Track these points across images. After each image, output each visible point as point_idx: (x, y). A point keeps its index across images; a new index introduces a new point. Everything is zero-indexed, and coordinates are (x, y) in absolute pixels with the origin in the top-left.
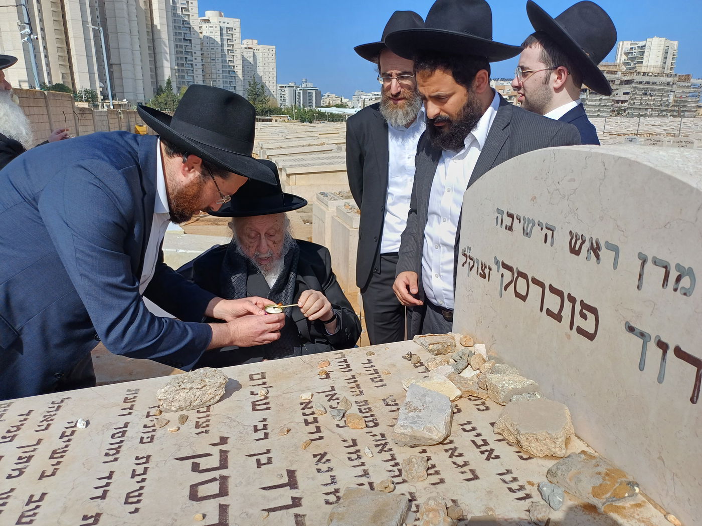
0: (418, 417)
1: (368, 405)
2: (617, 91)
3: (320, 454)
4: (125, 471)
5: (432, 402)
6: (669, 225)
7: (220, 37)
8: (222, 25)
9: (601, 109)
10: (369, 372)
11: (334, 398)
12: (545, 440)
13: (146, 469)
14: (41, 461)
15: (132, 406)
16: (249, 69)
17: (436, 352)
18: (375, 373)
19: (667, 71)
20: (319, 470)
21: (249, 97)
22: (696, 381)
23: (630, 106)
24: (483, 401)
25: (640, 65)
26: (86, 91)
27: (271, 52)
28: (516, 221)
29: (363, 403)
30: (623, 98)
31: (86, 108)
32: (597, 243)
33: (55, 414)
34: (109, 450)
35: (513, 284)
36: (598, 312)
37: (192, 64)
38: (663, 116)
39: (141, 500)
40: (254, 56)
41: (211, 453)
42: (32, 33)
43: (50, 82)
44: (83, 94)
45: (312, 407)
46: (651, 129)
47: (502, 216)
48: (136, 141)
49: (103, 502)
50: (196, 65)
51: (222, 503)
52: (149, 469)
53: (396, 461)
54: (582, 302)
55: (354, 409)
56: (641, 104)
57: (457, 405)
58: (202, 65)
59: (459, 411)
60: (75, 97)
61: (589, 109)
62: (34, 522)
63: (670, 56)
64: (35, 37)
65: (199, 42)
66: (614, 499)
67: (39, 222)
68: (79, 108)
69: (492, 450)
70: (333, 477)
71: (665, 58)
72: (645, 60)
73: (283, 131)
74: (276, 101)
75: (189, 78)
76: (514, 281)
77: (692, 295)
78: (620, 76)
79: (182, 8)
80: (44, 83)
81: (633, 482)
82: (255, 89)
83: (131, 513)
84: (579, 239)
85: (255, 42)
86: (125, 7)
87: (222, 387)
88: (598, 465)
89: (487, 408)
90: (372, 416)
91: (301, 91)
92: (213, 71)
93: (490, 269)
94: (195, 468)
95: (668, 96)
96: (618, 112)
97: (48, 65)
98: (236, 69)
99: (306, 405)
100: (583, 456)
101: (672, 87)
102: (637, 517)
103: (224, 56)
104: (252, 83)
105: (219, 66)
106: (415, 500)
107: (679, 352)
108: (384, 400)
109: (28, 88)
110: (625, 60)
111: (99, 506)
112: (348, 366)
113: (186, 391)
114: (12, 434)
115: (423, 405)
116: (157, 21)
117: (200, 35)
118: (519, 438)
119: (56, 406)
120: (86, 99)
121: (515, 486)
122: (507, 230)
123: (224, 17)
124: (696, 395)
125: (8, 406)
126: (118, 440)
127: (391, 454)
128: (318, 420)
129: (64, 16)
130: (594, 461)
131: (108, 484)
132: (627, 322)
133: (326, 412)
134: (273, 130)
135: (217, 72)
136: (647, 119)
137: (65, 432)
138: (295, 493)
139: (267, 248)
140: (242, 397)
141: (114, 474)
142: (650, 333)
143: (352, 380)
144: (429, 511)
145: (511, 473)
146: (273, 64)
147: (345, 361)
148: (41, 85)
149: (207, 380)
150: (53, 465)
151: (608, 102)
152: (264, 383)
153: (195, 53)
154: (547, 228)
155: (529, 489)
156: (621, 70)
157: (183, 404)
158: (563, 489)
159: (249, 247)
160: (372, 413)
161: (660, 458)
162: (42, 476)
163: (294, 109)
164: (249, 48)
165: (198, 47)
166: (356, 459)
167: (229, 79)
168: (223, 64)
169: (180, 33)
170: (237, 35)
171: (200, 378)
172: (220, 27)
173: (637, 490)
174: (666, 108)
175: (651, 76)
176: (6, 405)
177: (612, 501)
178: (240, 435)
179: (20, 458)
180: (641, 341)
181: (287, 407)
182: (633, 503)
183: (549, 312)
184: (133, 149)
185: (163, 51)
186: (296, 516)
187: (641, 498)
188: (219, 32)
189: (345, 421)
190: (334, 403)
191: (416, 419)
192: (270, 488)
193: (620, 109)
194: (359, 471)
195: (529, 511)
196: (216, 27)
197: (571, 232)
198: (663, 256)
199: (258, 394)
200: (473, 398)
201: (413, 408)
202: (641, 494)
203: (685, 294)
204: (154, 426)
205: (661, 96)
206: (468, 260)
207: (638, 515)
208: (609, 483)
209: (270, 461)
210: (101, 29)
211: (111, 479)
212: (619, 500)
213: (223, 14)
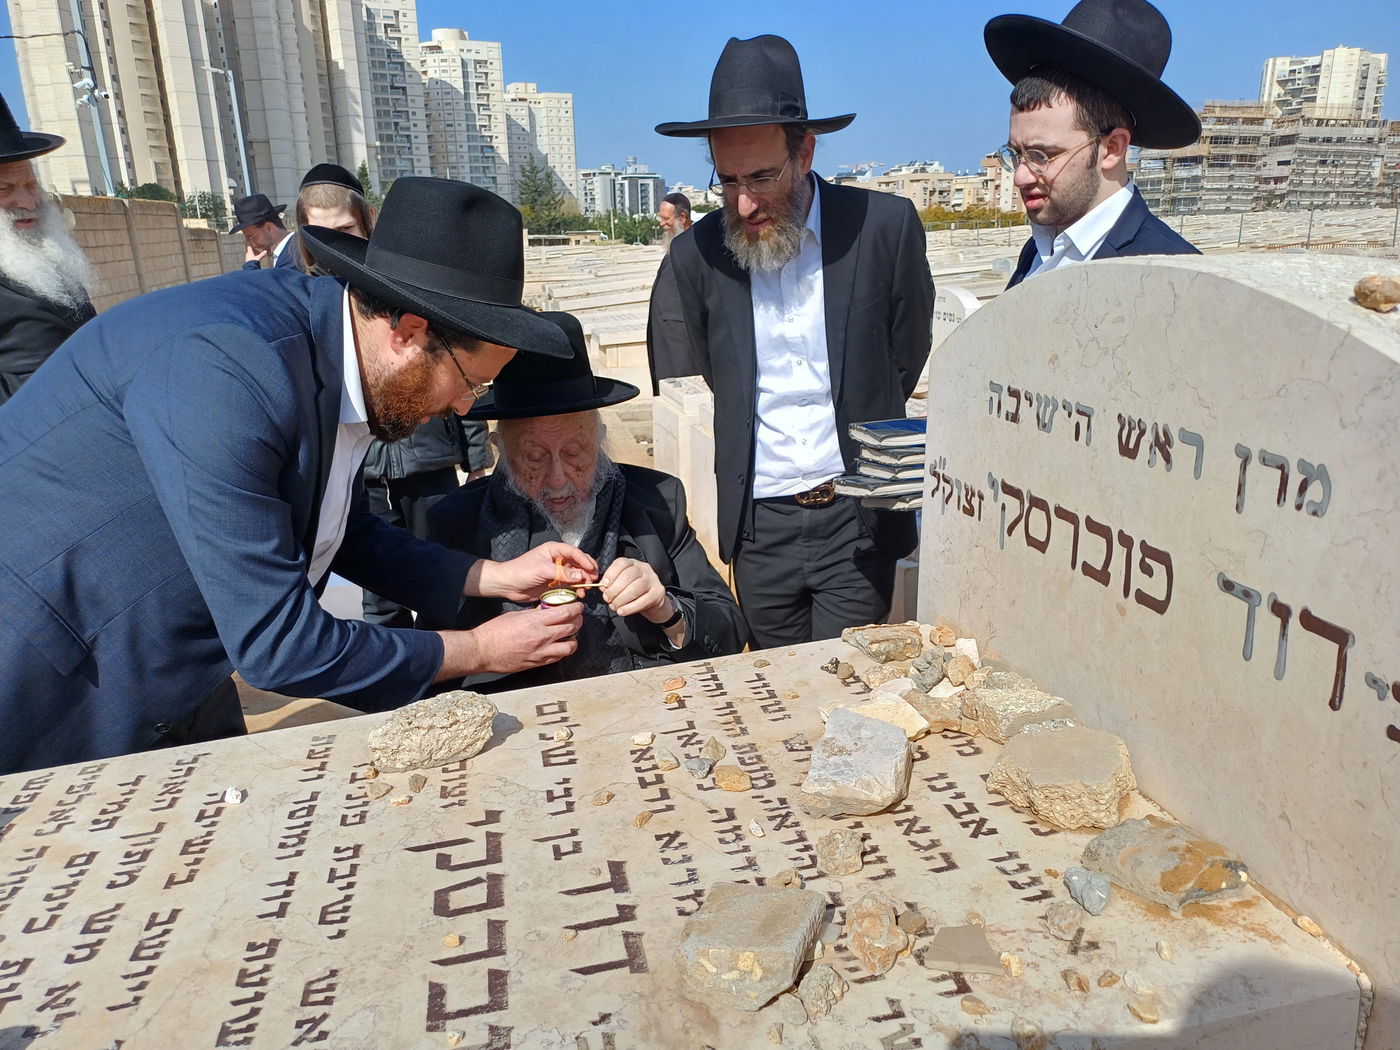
0: (846, 764)
1: (756, 751)
2: (1264, 159)
3: (668, 835)
4: (317, 872)
5: (871, 738)
6: (1284, 391)
7: (462, 80)
8: (466, 56)
9: (1234, 197)
10: (759, 696)
11: (693, 741)
12: (1079, 797)
13: (354, 867)
14: (165, 858)
15: (324, 764)
16: (521, 141)
17: (884, 657)
18: (770, 698)
19: (1366, 115)
20: (666, 861)
21: (523, 196)
22: (1338, 670)
23: (1292, 188)
24: (969, 738)
25: (1310, 104)
26: (203, 197)
27: (564, 105)
28: (1024, 403)
29: (748, 749)
30: (1278, 171)
31: (205, 230)
32: (1166, 434)
33: (184, 782)
34: (286, 837)
35: (1022, 523)
36: (1170, 560)
37: (408, 136)
38: (1362, 206)
39: (348, 917)
40: (531, 115)
41: (470, 838)
42: (96, 86)
43: (133, 181)
44: (196, 203)
45: (652, 757)
46: (1335, 233)
47: (1000, 396)
48: (306, 289)
49: (280, 922)
50: (416, 137)
51: (493, 918)
52: (359, 868)
53: (806, 843)
54: (1143, 543)
55: (731, 758)
56: (1315, 183)
57: (920, 747)
58: (429, 137)
59: (924, 756)
60: (182, 209)
61: (1208, 197)
62: (162, 957)
63: (1371, 84)
64: (103, 94)
65: (420, 91)
66: (1201, 893)
67: (126, 440)
68: (191, 230)
69: (983, 821)
70: (692, 872)
71: (1361, 88)
72: (1320, 93)
73: (592, 263)
74: (577, 203)
75: (404, 163)
76: (1024, 517)
77: (1326, 514)
78: (1269, 129)
79: (386, 26)
80: (121, 184)
81: (1235, 862)
82: (533, 181)
83: (331, 938)
84: (1134, 429)
85: (532, 86)
86: (274, 28)
87: (487, 724)
88: (1174, 836)
89: (977, 751)
90: (763, 769)
91: (626, 182)
92: (451, 147)
93: (981, 497)
94: (443, 862)
95: (1370, 166)
96: (1269, 201)
97: (127, 148)
98: (495, 143)
99: (642, 753)
100: (1148, 822)
101: (1377, 146)
102: (1242, 922)
103: (470, 117)
104: (528, 168)
105: (462, 137)
106: (840, 905)
107: (1309, 621)
108: (786, 742)
109: (90, 194)
110: (1279, 95)
111: (274, 927)
112: (719, 686)
113: (423, 732)
114: (110, 816)
115: (856, 744)
116: (337, 54)
117: (423, 76)
118: (1031, 796)
119: (185, 767)
120: (204, 211)
121: (1022, 878)
122: (1009, 422)
123: (470, 39)
124: (1338, 694)
125: (99, 770)
126: (301, 821)
127: (797, 832)
128: (665, 778)
129: (156, 50)
130: (1167, 831)
131: (287, 894)
132: (1221, 574)
133: (679, 764)
134: (572, 260)
135: (459, 150)
136: (1329, 213)
137: (205, 811)
138: (623, 899)
139: (563, 479)
140: (523, 746)
141: (298, 876)
142: (1259, 591)
143: (728, 711)
144: (863, 916)
145: (1017, 856)
146: (568, 130)
147: (715, 678)
148: (116, 189)
149: (459, 712)
150: (188, 865)
151: (1248, 181)
152: (564, 720)
153: (414, 113)
154: (1078, 412)
155: (1047, 883)
156: (1271, 117)
157: (416, 756)
158: (1108, 878)
159: (531, 478)
160: (763, 765)
161: (1283, 816)
162: (171, 882)
163: (612, 217)
164: (520, 100)
165: (421, 102)
166: (734, 841)
167: (482, 162)
168: (470, 133)
169: (383, 76)
170: (496, 73)
171: (446, 709)
172: (462, 60)
173: (1244, 876)
174: (1366, 190)
175: (1333, 125)
176: (95, 769)
177: (1197, 896)
178: (523, 807)
179: (128, 855)
180: (1244, 606)
181: (606, 759)
182: (1236, 900)
183: (1087, 569)
184: (300, 304)
185: (351, 113)
186: (626, 935)
187: (1250, 892)
188: (460, 70)
189: (714, 779)
190: (692, 750)
191: (843, 768)
192: (579, 891)
193: (1272, 195)
194: (740, 860)
195: (1045, 918)
196: (454, 61)
197: (1120, 416)
198: (1276, 448)
199: (552, 738)
200: (950, 734)
201: (836, 750)
202: (1251, 884)
203: (1315, 513)
204: (366, 796)
205: (1356, 166)
206: (942, 484)
207: (1244, 919)
208: (1190, 864)
209: (577, 848)
210: (230, 73)
211: (292, 884)
212: (1210, 895)
213: (466, 33)
